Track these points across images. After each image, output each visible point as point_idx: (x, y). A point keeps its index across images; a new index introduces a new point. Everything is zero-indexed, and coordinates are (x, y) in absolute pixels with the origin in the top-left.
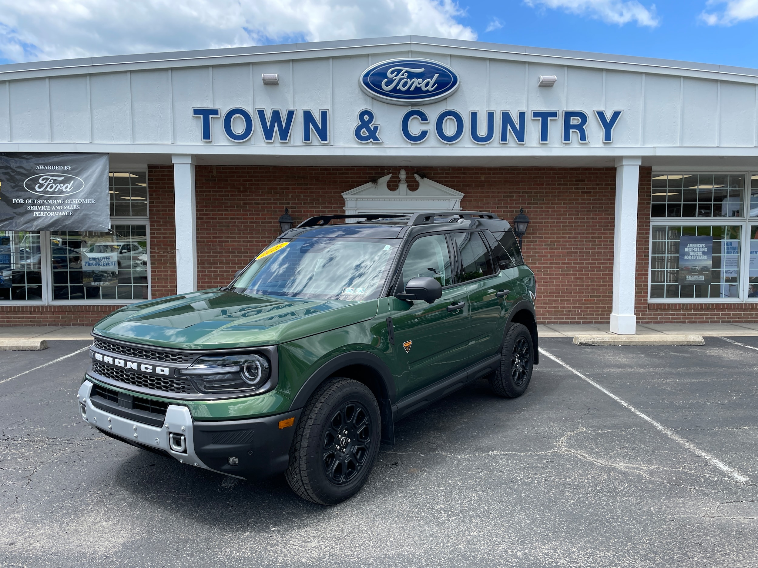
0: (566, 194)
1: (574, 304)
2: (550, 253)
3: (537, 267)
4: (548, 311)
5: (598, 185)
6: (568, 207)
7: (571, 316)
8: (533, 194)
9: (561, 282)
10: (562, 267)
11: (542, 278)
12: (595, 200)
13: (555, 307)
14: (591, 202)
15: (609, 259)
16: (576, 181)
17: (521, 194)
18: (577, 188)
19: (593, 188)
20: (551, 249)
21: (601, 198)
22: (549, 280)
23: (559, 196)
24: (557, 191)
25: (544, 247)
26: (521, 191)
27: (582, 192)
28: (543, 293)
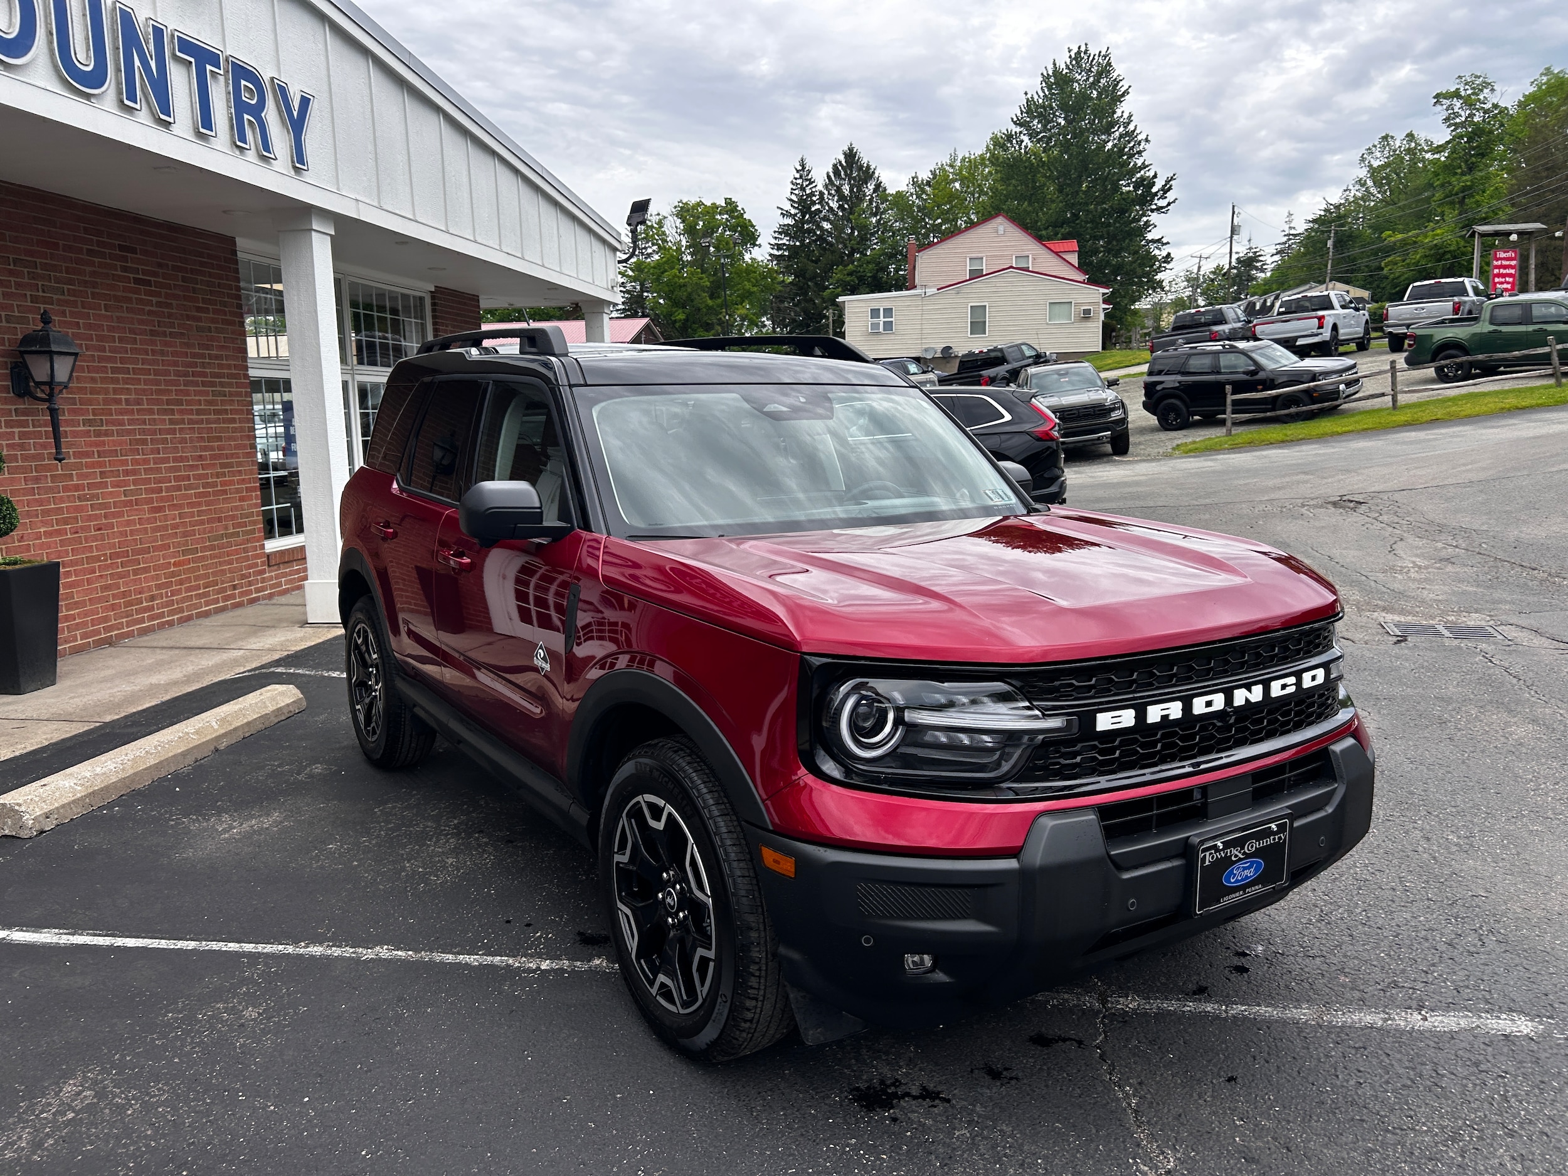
0: (108, 282)
1: (158, 577)
2: (97, 444)
3: (77, 488)
4: (113, 607)
5: (160, 265)
6: (115, 319)
7: (156, 611)
8: (39, 271)
9: (129, 523)
10: (125, 483)
11: (90, 518)
12: (159, 304)
13: (124, 594)
14: (154, 309)
15: (201, 456)
16: (121, 248)
17: (12, 267)
18: (125, 269)
19: (155, 274)
20: (98, 434)
21: (169, 301)
22: (104, 521)
23: (94, 285)
24: (88, 269)
25: (82, 428)
26: (11, 257)
27: (137, 281)
28: (97, 559)
